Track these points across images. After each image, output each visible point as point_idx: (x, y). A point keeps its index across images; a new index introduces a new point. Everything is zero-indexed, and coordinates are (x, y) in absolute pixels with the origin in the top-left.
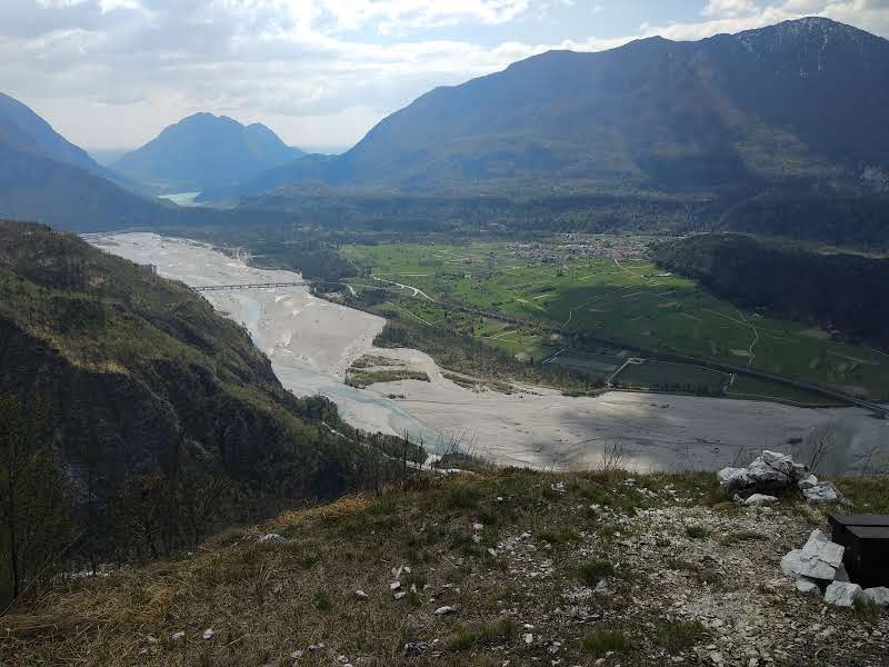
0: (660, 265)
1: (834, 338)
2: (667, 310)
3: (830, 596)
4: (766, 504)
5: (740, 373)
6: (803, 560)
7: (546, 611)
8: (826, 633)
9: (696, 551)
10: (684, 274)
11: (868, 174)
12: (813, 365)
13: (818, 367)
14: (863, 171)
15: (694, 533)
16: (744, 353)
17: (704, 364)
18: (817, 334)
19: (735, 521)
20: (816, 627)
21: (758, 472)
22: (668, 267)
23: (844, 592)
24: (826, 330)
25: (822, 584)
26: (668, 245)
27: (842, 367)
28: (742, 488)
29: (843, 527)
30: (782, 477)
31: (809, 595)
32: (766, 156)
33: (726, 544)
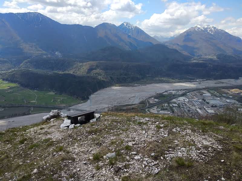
0: (4, 80)
1: (56, 94)
2: (8, 93)
3: (70, 127)
4: (54, 120)
5: (34, 107)
6: (64, 124)
7: (14, 151)
8: (71, 132)
9: (43, 131)
10: (12, 81)
11: (56, 53)
12: (52, 101)
13: (53, 101)
14: (55, 53)
15: (41, 129)
16: (34, 101)
17: (23, 107)
18: (52, 93)
19: (49, 125)
20: (69, 132)
21: (52, 115)
22: (7, 80)
23: (72, 126)
24: (53, 92)
25: (68, 127)
26: (5, 74)
27: (59, 100)
28: (49, 119)
29: (70, 116)
30: (56, 114)
31: (67, 129)
32: (30, 48)
33: (49, 128)
